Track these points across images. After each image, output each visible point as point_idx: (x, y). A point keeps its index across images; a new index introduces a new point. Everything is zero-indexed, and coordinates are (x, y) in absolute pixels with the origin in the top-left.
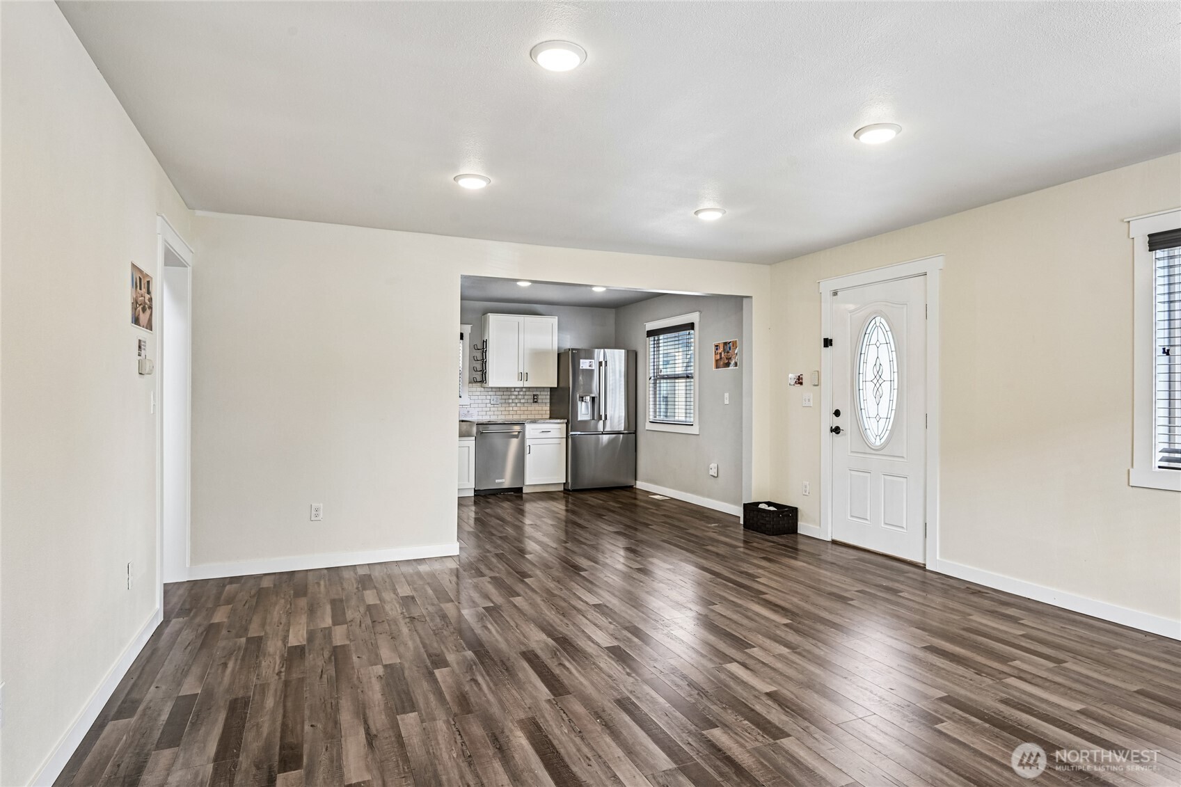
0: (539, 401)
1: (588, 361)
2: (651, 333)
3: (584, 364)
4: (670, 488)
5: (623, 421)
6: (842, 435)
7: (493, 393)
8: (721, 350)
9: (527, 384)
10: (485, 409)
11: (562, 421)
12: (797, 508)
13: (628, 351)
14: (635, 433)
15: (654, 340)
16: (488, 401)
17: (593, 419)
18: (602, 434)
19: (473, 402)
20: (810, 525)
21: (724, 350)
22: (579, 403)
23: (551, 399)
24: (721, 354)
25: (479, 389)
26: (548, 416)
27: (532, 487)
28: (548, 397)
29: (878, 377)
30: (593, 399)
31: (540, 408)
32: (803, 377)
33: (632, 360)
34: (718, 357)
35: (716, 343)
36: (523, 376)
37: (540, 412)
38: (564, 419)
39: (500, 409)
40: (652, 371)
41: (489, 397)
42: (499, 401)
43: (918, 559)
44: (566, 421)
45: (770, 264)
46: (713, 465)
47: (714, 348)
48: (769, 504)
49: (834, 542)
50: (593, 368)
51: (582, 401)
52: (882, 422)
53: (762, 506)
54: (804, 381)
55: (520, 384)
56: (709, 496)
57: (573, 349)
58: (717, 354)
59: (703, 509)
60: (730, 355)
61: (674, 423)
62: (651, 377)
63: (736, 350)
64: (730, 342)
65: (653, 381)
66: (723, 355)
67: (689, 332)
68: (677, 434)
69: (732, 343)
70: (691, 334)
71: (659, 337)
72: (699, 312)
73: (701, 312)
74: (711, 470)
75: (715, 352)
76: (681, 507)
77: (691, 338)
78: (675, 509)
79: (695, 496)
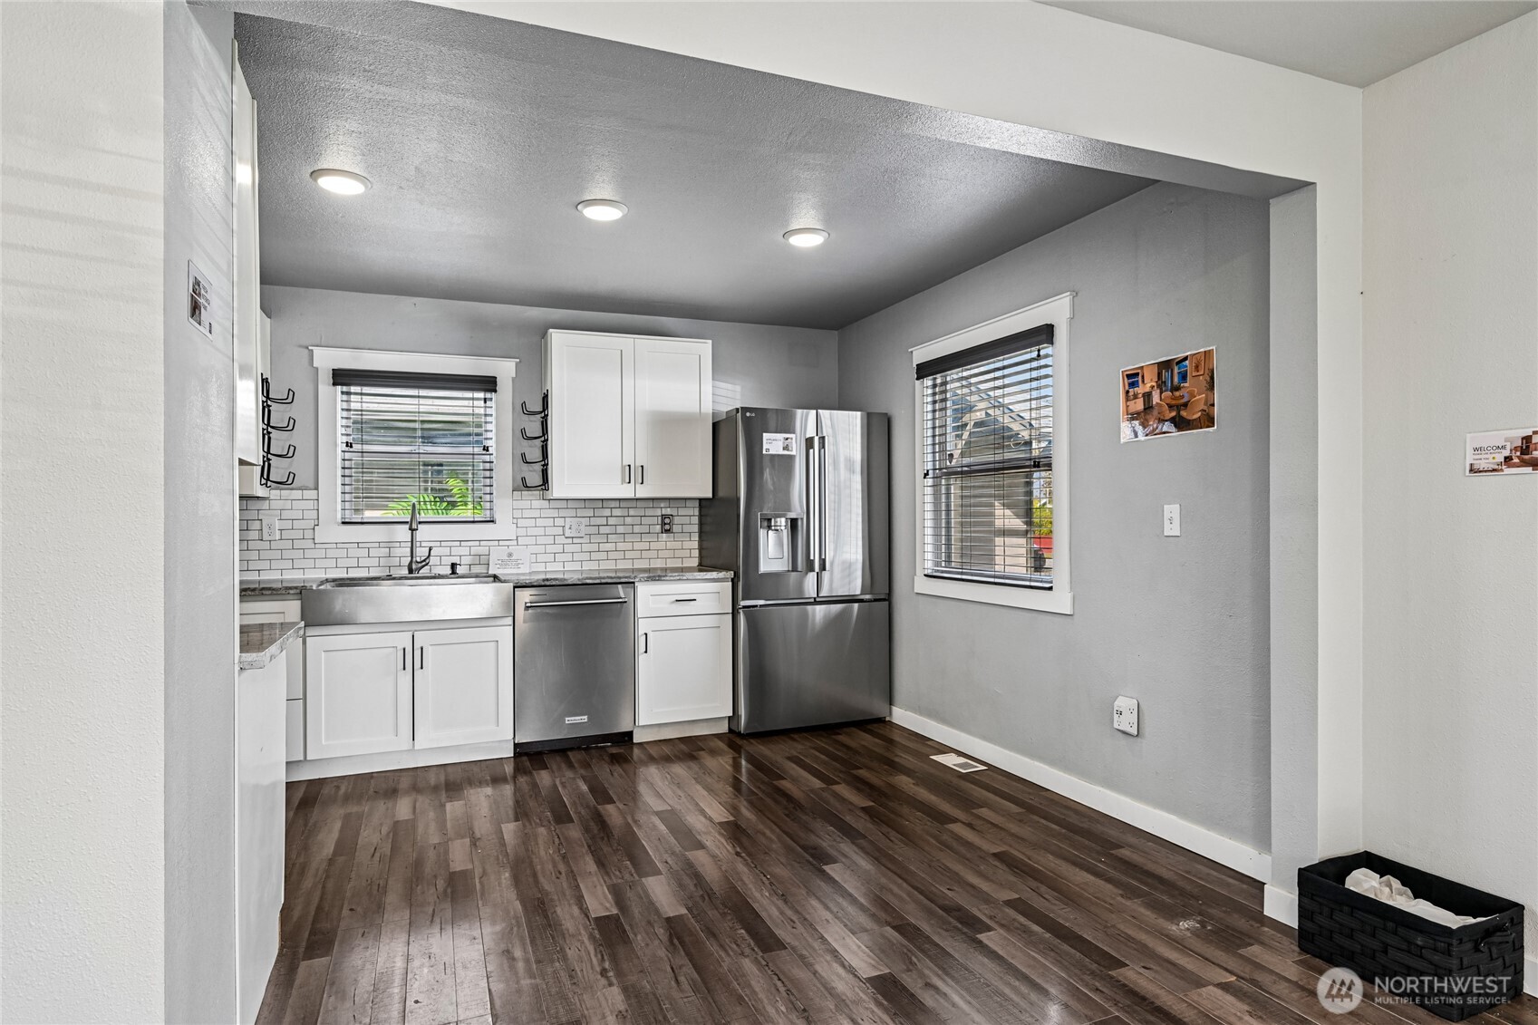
0: (675, 528)
1: (781, 436)
2: (924, 370)
3: (773, 444)
4: (984, 738)
5: (859, 573)
7: (572, 513)
8: (1149, 383)
9: (643, 492)
10: (551, 549)
11: (722, 575)
13: (869, 415)
14: (888, 598)
15: (934, 386)
16: (560, 531)
17: (794, 569)
18: (816, 602)
19: (522, 532)
21: (1161, 384)
22: (762, 533)
23: (701, 524)
24: (1147, 396)
25: (537, 503)
26: (695, 562)
27: (656, 729)
28: (696, 520)
30: (794, 523)
31: (678, 545)
33: (880, 433)
34: (1139, 405)
35: (1131, 368)
36: (632, 473)
37: (678, 553)
38: (727, 569)
39: (586, 547)
40: (930, 457)
41: (559, 522)
42: (584, 530)
44: (731, 574)
46: (1125, 704)
47: (1120, 385)
48: (1375, 864)
50: (793, 453)
51: (769, 527)
55: (627, 491)
57: (745, 410)
58: (1135, 397)
59: (1098, 822)
60: (1186, 395)
61: (992, 580)
62: (928, 471)
63: (1208, 379)
64: (1186, 358)
65: (931, 480)
66: (1156, 399)
67: (1039, 351)
68: (1003, 610)
69: (1194, 361)
70: (1047, 356)
71: (946, 376)
72: (1069, 293)
73: (1075, 294)
74: (1116, 716)
75: (1128, 392)
76: (1034, 813)
77: (1046, 366)
78: (1020, 821)
79: (1062, 774)
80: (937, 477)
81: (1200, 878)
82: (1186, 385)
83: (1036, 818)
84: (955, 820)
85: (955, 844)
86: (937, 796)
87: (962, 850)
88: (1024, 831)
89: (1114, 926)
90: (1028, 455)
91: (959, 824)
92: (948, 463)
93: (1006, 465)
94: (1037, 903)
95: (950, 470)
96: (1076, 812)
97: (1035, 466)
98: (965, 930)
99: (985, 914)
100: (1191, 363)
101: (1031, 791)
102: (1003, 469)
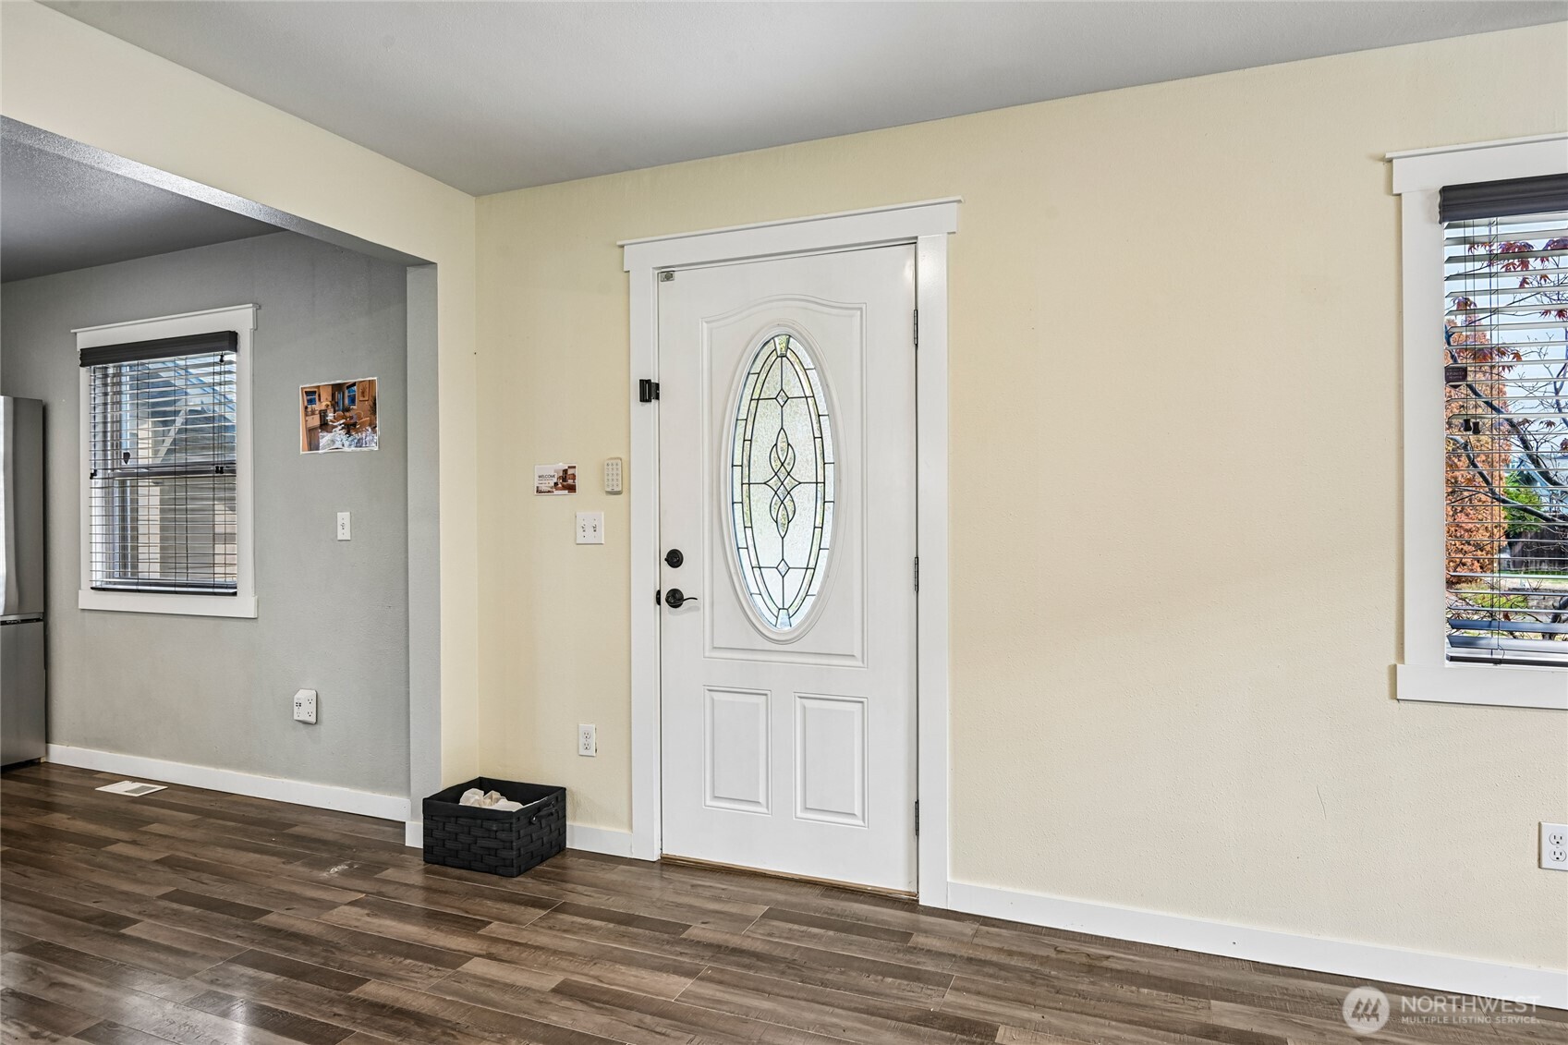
2: (91, 357)
4: (165, 756)
6: (690, 609)
8: (324, 403)
12: (564, 790)
13: (15, 401)
14: (44, 619)
15: (104, 375)
20: (603, 828)
21: (334, 404)
24: (323, 413)
29: (782, 475)
32: (577, 472)
34: (315, 421)
35: (309, 385)
40: (99, 456)
43: (897, 883)
45: (477, 193)
46: (305, 695)
47: (301, 401)
48: (484, 784)
49: (668, 863)
52: (794, 578)
53: (473, 798)
54: (578, 483)
56: (291, 772)
58: (313, 413)
59: (278, 810)
60: (355, 417)
61: (173, 589)
62: (95, 471)
63: (371, 404)
64: (354, 384)
65: (100, 481)
66: (330, 416)
67: (222, 356)
68: (184, 619)
69: (361, 388)
70: (230, 363)
71: (120, 367)
72: (251, 305)
73: (258, 307)
74: (296, 708)
75: (306, 408)
76: (210, 817)
77: (230, 372)
78: (194, 826)
79: (247, 775)
80: (108, 478)
81: (360, 833)
82: (355, 407)
83: (212, 820)
84: (117, 841)
85: (111, 863)
86: (96, 824)
87: (119, 865)
88: (198, 834)
89: (269, 887)
90: (212, 460)
91: (121, 843)
92: (123, 463)
93: (189, 468)
94: (195, 889)
95: (125, 471)
96: (257, 807)
97: (217, 472)
98: (107, 930)
99: (134, 912)
100: (358, 389)
101: (212, 798)
102: (186, 472)
